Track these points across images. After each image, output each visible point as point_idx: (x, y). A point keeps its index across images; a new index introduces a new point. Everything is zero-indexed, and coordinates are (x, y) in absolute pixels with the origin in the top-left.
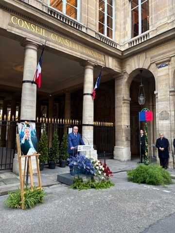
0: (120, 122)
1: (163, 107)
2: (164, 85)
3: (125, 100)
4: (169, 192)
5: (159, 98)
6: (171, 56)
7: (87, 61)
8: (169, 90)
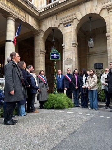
0: (38, 68)
1: (68, 55)
2: (69, 40)
3: (41, 51)
4: (72, 112)
5: (65, 49)
6: (73, 18)
7: (9, 12)
8: (72, 43)
